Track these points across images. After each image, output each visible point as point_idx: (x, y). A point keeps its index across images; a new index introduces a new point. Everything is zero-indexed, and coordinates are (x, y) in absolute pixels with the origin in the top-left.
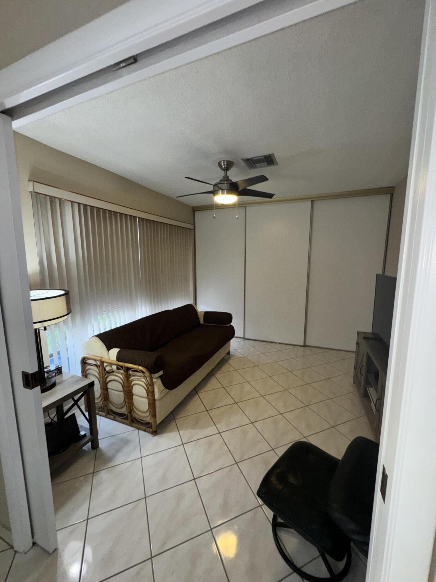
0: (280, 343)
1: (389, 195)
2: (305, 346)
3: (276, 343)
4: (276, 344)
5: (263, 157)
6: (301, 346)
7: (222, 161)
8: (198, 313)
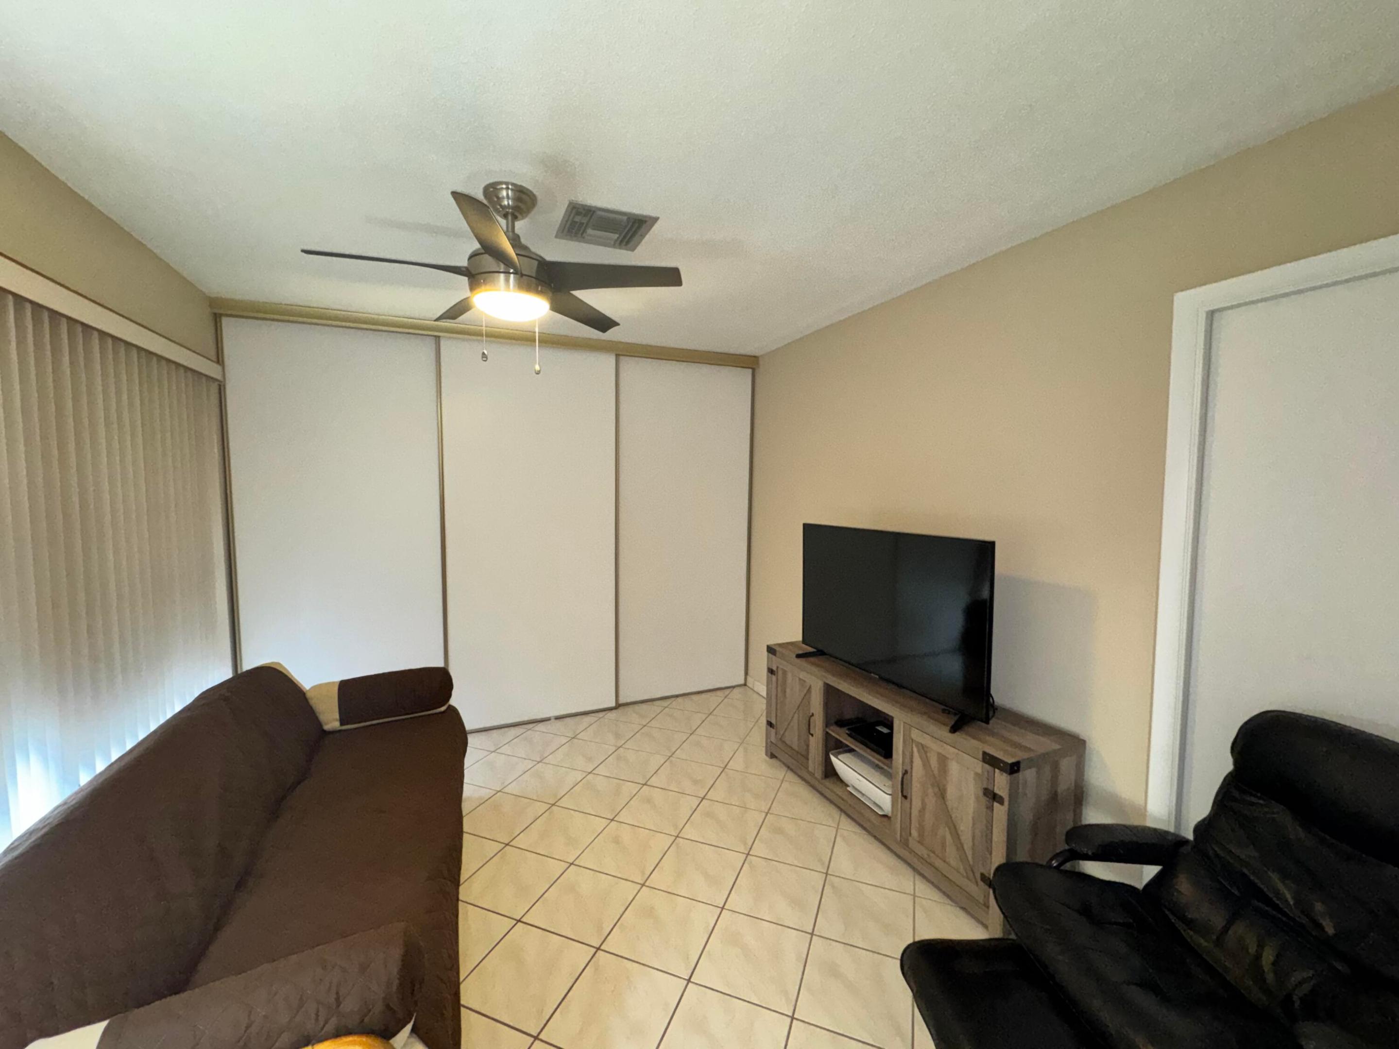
0: (558, 718)
1: (750, 371)
2: (618, 706)
3: (548, 719)
4: (548, 722)
5: (625, 218)
6: (610, 709)
7: (501, 183)
8: (308, 695)
